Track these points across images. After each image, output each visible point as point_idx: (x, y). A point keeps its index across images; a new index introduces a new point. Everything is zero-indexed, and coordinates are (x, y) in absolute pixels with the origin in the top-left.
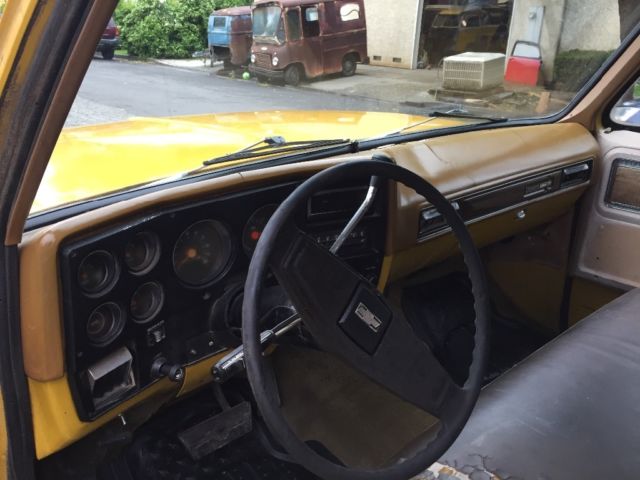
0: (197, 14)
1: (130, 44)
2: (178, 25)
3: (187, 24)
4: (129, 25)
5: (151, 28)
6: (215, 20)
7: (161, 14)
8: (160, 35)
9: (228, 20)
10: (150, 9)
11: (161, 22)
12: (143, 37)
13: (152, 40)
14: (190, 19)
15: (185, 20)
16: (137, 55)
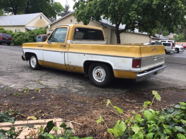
0: (33, 36)
1: (15, 42)
2: (28, 38)
3: (30, 38)
4: (15, 38)
5: (21, 38)
6: (38, 37)
7: (23, 35)
8: (23, 40)
9: (42, 37)
10: (21, 34)
11: (23, 37)
12: (19, 40)
13: (21, 41)
14: (31, 37)
15: (30, 37)
16: (17, 45)
